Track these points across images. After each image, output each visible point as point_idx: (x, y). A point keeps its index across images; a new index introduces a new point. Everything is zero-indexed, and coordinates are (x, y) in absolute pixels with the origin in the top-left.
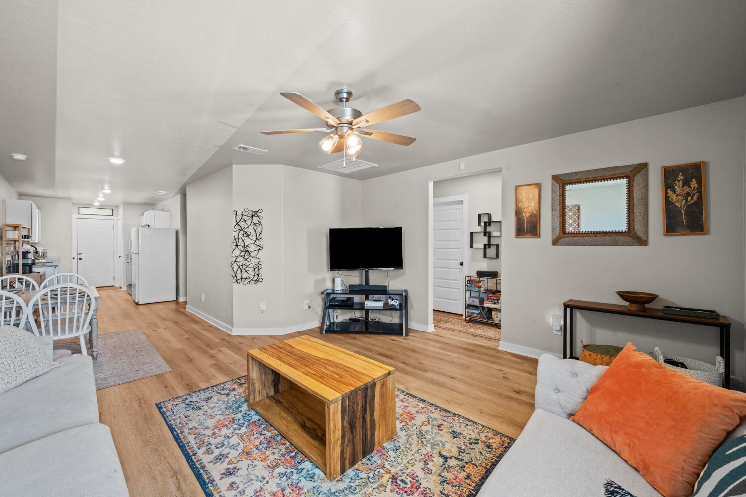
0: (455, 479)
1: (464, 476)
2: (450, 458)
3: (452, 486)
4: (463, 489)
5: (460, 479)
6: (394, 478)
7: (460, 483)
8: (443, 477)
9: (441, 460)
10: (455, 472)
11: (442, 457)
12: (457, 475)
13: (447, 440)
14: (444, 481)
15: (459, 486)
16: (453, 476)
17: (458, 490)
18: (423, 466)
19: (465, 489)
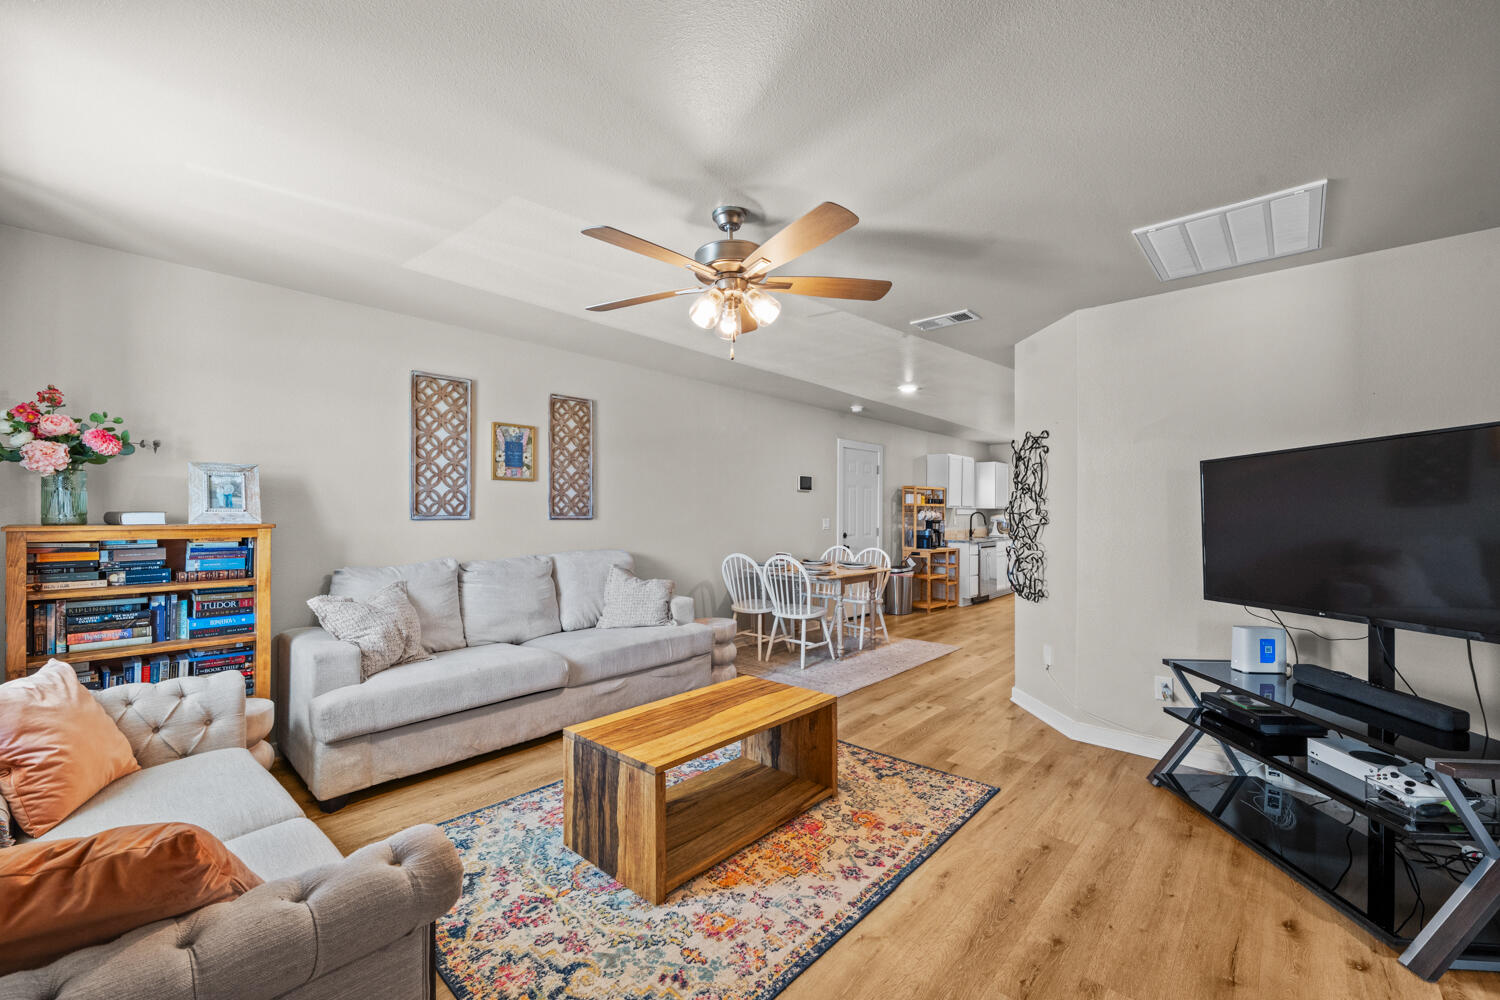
0: (507, 976)
1: (509, 991)
2: (565, 979)
3: (494, 968)
4: (480, 983)
5: (504, 983)
6: (545, 900)
7: (495, 981)
8: (521, 959)
9: (563, 964)
10: (524, 980)
11: (571, 966)
12: (514, 982)
13: (623, 984)
14: (509, 959)
15: (488, 978)
16: (516, 974)
17: (482, 975)
18: (556, 935)
19: (479, 987)
